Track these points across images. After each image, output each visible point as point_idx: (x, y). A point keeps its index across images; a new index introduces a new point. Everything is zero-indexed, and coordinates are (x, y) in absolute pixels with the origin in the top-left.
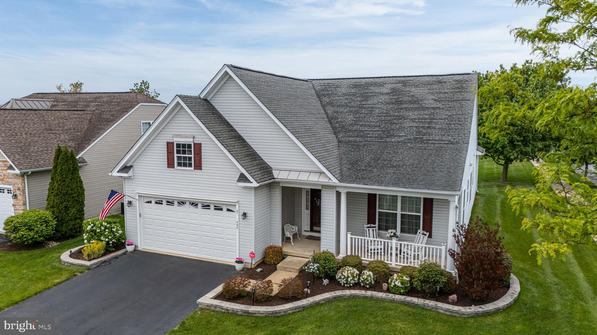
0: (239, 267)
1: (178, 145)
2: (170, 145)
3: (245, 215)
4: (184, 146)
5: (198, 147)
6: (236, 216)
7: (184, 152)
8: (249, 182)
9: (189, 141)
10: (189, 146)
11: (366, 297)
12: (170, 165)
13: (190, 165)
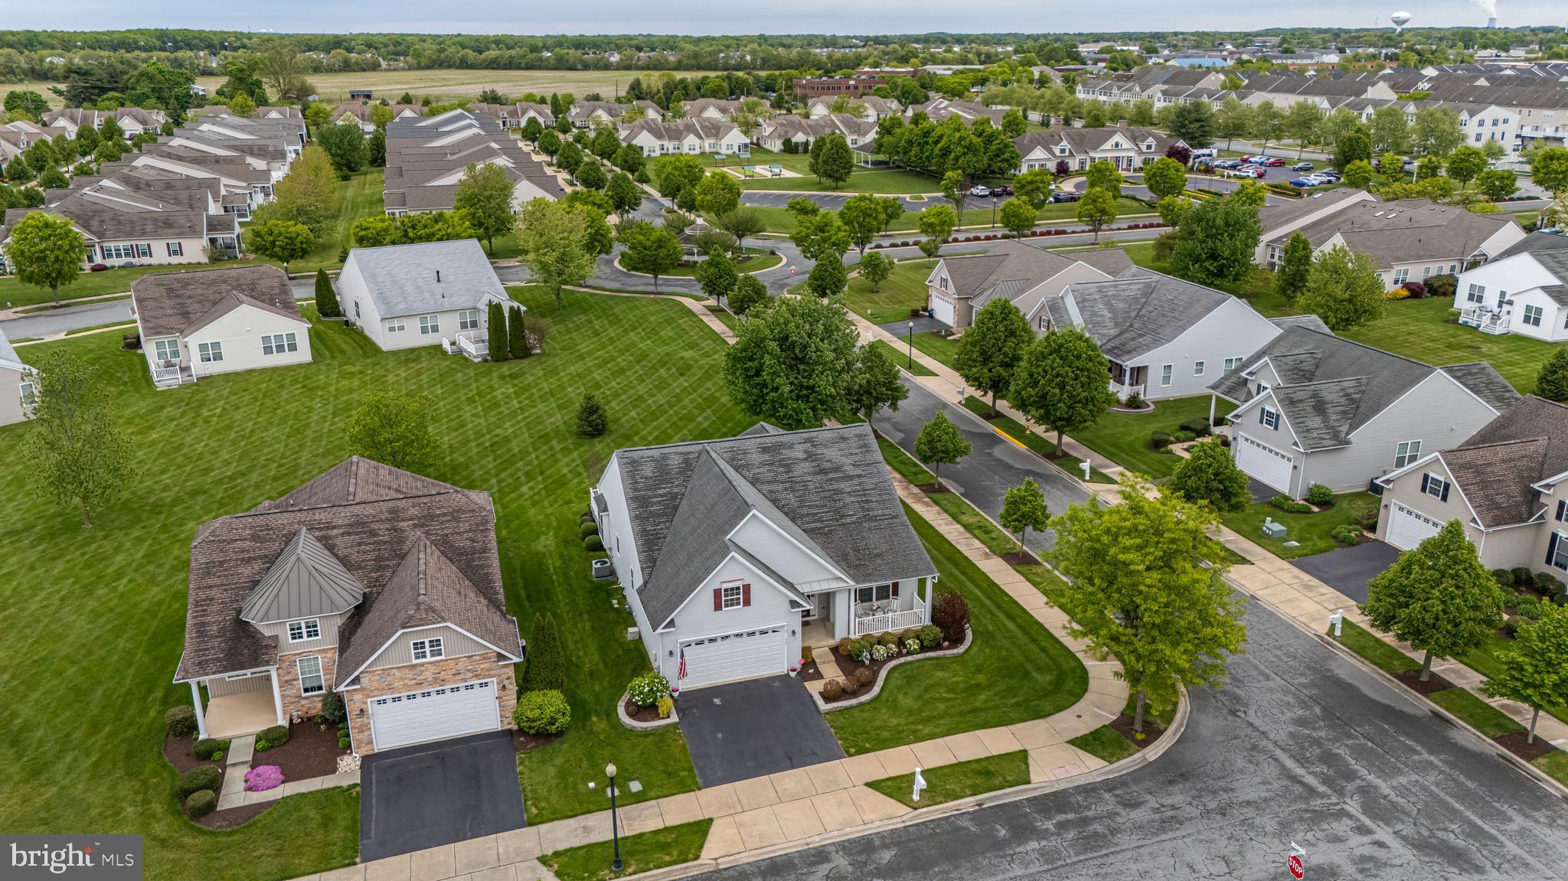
0: (793, 674)
1: (726, 590)
2: (717, 593)
3: (794, 632)
4: (732, 589)
5: (747, 589)
6: (785, 635)
7: (732, 595)
8: (803, 606)
9: (739, 584)
10: (738, 588)
11: (902, 664)
12: (718, 607)
13: (738, 604)
